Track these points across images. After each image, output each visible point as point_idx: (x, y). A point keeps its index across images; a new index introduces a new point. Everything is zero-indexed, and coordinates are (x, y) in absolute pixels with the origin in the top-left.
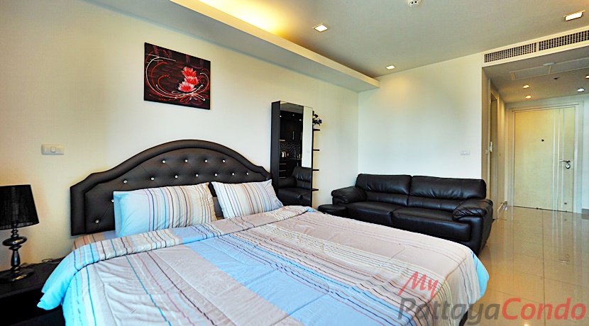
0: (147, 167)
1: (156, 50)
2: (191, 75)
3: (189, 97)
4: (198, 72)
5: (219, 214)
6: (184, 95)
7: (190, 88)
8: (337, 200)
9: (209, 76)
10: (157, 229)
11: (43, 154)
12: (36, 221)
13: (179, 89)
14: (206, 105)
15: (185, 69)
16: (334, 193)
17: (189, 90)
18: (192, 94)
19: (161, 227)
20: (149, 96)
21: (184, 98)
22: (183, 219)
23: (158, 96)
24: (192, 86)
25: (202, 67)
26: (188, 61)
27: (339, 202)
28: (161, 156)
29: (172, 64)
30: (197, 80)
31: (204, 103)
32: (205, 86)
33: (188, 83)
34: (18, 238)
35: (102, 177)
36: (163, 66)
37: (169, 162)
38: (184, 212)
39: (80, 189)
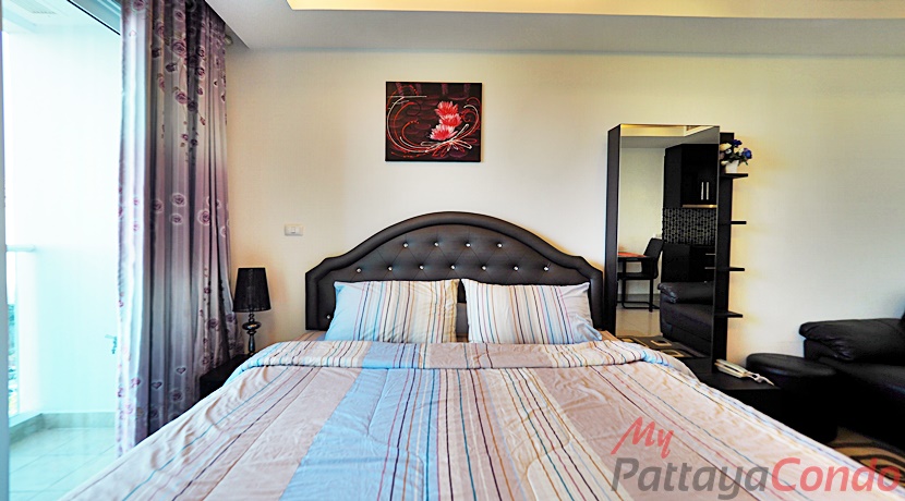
0: (386, 252)
1: (400, 88)
2: (449, 112)
3: (445, 147)
4: (460, 105)
5: (462, 334)
6: (439, 145)
7: (447, 132)
8: (818, 347)
9: (479, 108)
10: (363, 339)
11: (286, 235)
12: (269, 308)
13: (432, 137)
14: (474, 155)
15: (441, 105)
16: (806, 330)
17: (447, 137)
18: (451, 142)
19: (369, 338)
20: (393, 155)
21: (439, 150)
22: (398, 332)
23: (403, 153)
24: (451, 129)
25: (468, 97)
26: (444, 92)
27: (821, 355)
28: (402, 238)
29: (420, 103)
30: (459, 118)
31: (471, 152)
32: (471, 125)
33: (446, 127)
34: (254, 323)
35: (336, 263)
36: (409, 108)
37: (414, 244)
38: (400, 321)
39: (313, 276)
